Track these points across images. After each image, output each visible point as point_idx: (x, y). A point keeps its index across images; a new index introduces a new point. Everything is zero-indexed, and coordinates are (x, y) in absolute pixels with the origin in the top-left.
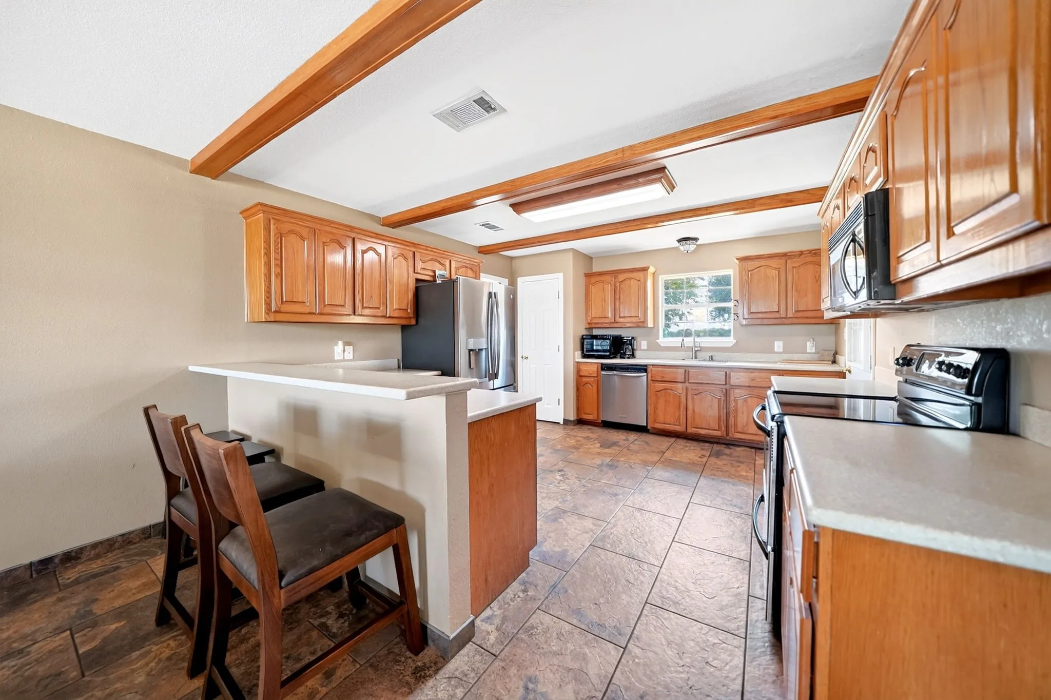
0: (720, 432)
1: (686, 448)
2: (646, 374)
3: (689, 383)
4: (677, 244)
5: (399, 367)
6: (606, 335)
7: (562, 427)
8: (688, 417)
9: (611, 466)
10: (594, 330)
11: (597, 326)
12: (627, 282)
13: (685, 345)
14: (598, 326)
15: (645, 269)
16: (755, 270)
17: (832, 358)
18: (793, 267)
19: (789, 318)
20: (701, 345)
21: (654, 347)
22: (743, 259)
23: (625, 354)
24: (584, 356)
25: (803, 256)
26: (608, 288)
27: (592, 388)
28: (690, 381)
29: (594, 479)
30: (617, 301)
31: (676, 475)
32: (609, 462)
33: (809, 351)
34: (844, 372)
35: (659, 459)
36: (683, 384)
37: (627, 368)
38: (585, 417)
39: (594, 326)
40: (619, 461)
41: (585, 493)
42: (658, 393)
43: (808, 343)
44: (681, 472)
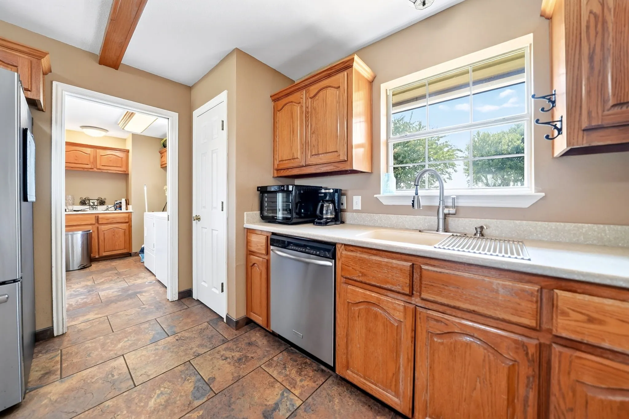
2: (333, 262)
3: (423, 299)
12: (322, 95)
14: (288, 173)
15: (347, 66)
20: (456, 204)
24: (264, 220)
26: (298, 110)
27: (261, 274)
28: (423, 295)
30: (308, 130)
36: (406, 299)
37: (305, 246)
38: (253, 317)
39: (282, 175)
42: (352, 307)
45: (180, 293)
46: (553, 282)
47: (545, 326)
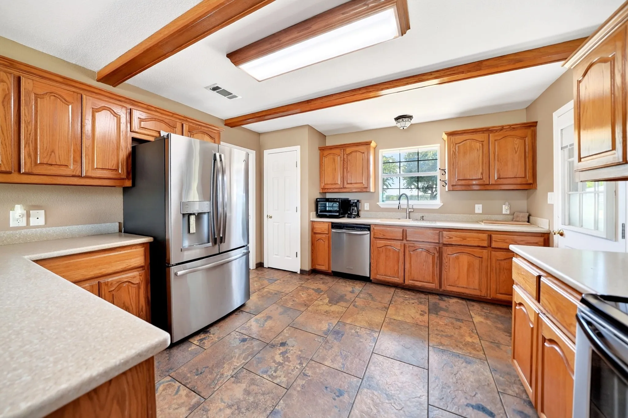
0: (434, 285)
1: (406, 302)
2: (369, 232)
3: (407, 241)
4: (395, 122)
5: (120, 231)
6: (336, 199)
7: (299, 276)
8: (406, 270)
9: (337, 333)
10: (327, 194)
11: (329, 191)
12: (354, 154)
13: (402, 207)
14: (331, 191)
15: (368, 144)
16: (461, 144)
17: (527, 220)
18: (495, 140)
19: (491, 184)
20: (414, 208)
21: (375, 208)
22: (450, 134)
23: (351, 214)
24: (318, 216)
25: (504, 130)
26: (338, 159)
27: (324, 244)
28: (407, 239)
29: (317, 360)
30: (345, 170)
31: (404, 346)
32: (336, 327)
33: (504, 212)
34: (549, 233)
35: (383, 319)
36: (401, 241)
37: (354, 227)
38: (318, 267)
39: (327, 191)
40: (345, 324)
41: (302, 390)
42: (379, 249)
43: (504, 206)
44: (408, 341)
45: (257, 264)
46: (442, 230)
47: (441, 242)
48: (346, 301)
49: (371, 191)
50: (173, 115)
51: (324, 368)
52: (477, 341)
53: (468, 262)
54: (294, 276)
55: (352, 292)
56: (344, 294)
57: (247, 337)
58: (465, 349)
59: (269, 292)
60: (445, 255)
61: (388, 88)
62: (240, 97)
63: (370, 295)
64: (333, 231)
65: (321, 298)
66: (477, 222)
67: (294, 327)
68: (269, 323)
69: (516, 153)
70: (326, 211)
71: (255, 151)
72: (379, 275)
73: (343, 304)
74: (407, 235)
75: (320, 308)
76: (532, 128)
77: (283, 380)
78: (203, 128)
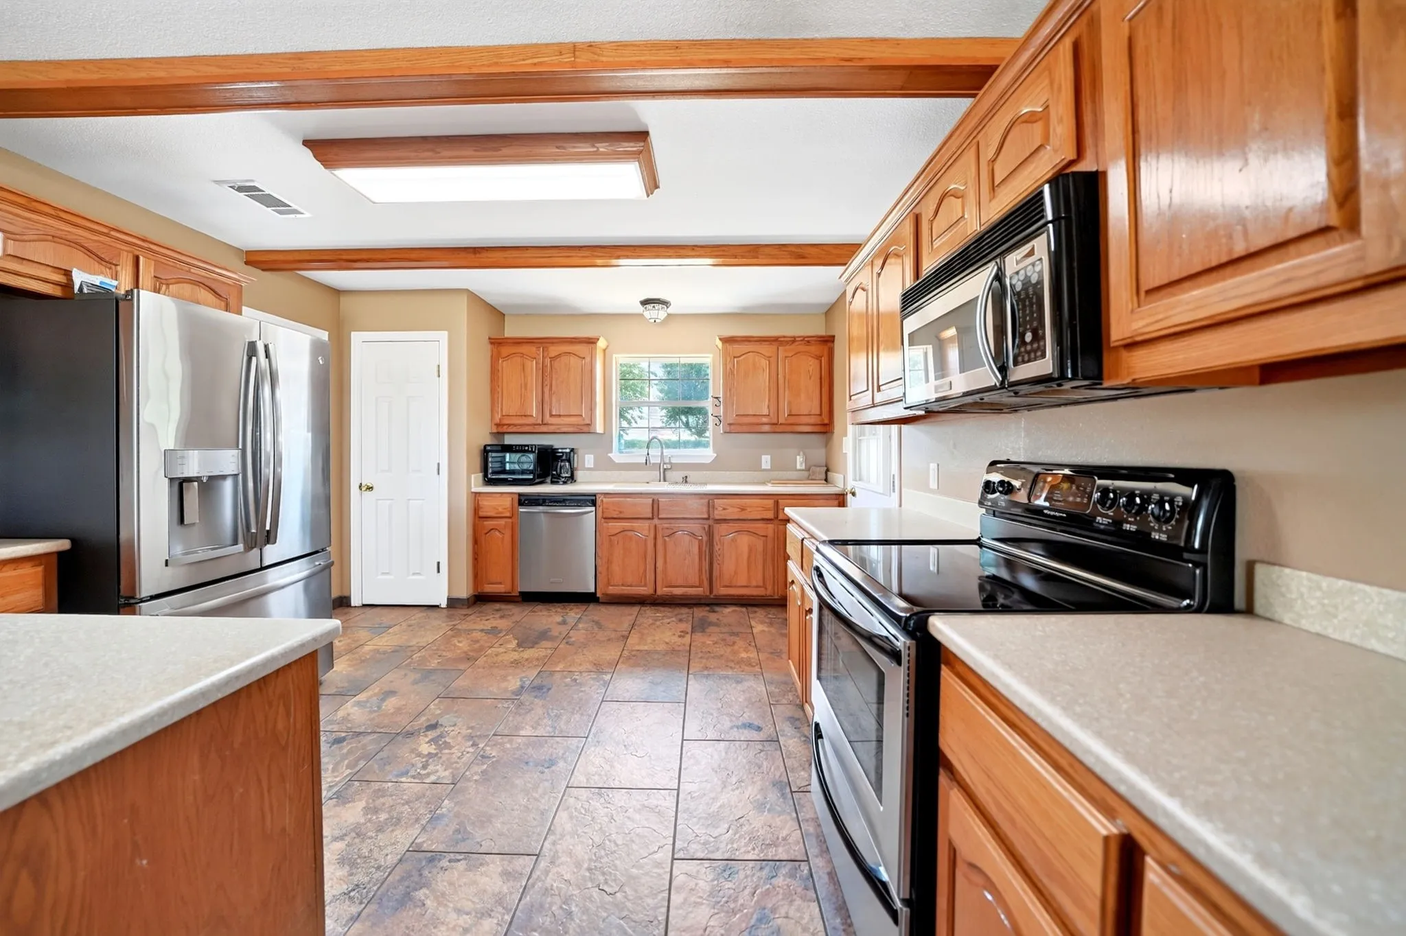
0: (702, 589)
1: (658, 623)
2: (593, 508)
4: (640, 309)
6: (528, 446)
7: (445, 611)
8: (658, 571)
9: (539, 689)
10: (507, 437)
11: (511, 431)
12: (564, 359)
13: (652, 462)
14: (514, 429)
15: (592, 342)
16: (742, 358)
17: (823, 476)
18: (786, 357)
19: (781, 424)
20: (673, 461)
21: (606, 464)
22: (727, 341)
23: (559, 476)
24: (489, 482)
25: (797, 343)
26: (532, 366)
27: (503, 538)
28: (660, 516)
29: (506, 732)
30: (547, 390)
31: (652, 682)
32: (535, 680)
33: (798, 467)
34: (843, 495)
35: (619, 653)
36: (649, 521)
37: (564, 501)
38: (489, 589)
39: (505, 431)
40: (552, 673)
41: (484, 777)
42: (612, 538)
43: (798, 457)
44: (658, 675)
46: (714, 496)
47: (711, 516)
48: (553, 639)
49: (598, 432)
50: (110, 231)
51: (519, 740)
52: (753, 655)
53: (749, 546)
54: (433, 614)
55: (564, 623)
56: (549, 628)
57: (343, 734)
58: (737, 667)
59: (377, 651)
60: (716, 538)
61: (627, 257)
62: (307, 215)
63: (597, 623)
64: (521, 512)
65: (500, 642)
66: (764, 483)
67: (450, 697)
68: (391, 704)
69: (810, 378)
70: (504, 472)
71: (328, 333)
72: (612, 586)
73: (545, 644)
74: (660, 508)
75: (500, 658)
76: (829, 344)
77: (445, 774)
78: (194, 270)
